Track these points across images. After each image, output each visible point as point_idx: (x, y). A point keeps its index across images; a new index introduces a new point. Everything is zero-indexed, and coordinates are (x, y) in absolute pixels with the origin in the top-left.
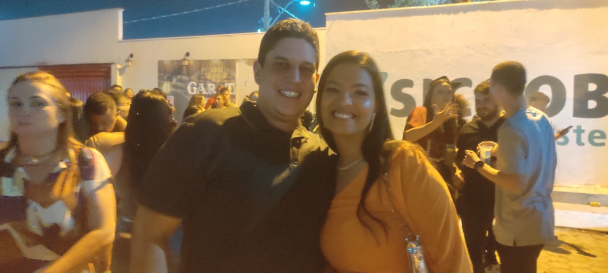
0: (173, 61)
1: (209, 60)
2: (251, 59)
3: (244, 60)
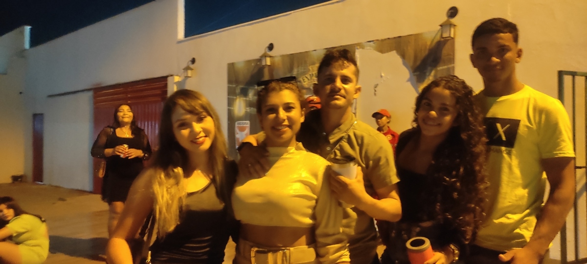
0: (249, 62)
2: (385, 39)
3: (372, 43)
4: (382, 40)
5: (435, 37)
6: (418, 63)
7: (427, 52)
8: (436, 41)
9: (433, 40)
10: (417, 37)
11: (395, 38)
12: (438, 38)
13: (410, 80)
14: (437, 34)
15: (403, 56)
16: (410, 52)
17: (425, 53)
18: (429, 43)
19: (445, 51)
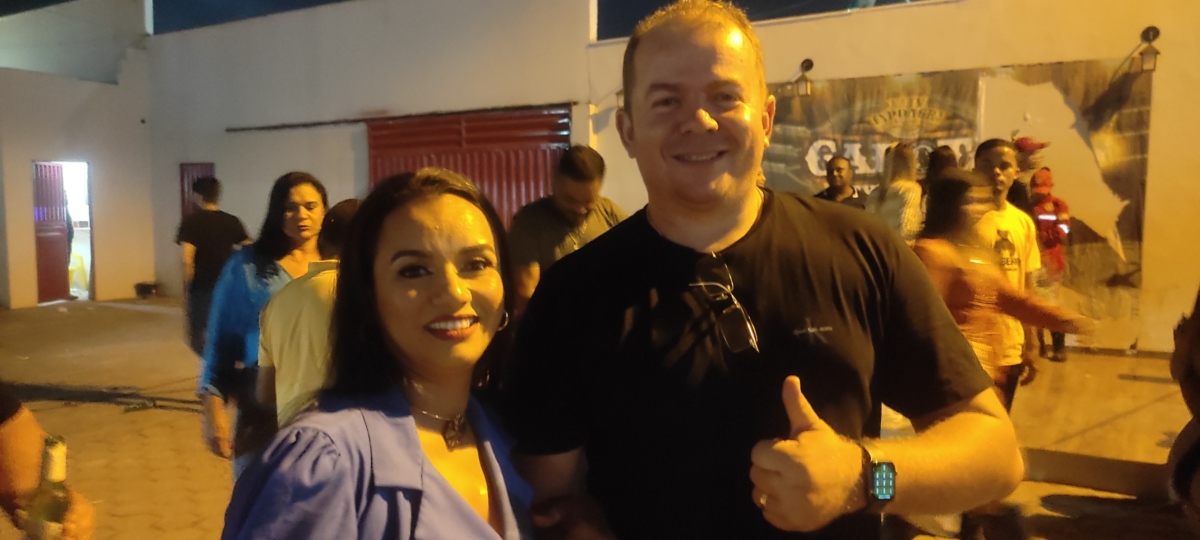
1: (882, 77)
2: (1034, 66)
3: (1009, 70)
4: (1029, 66)
5: (1120, 67)
6: (1092, 101)
7: (1107, 88)
8: (1121, 73)
9: (1116, 72)
10: (1090, 65)
11: (1051, 64)
12: (1126, 68)
13: (1075, 126)
14: (1123, 64)
15: (1066, 90)
16: (1078, 85)
17: (1101, 89)
18: (1110, 75)
19: (1137, 87)
